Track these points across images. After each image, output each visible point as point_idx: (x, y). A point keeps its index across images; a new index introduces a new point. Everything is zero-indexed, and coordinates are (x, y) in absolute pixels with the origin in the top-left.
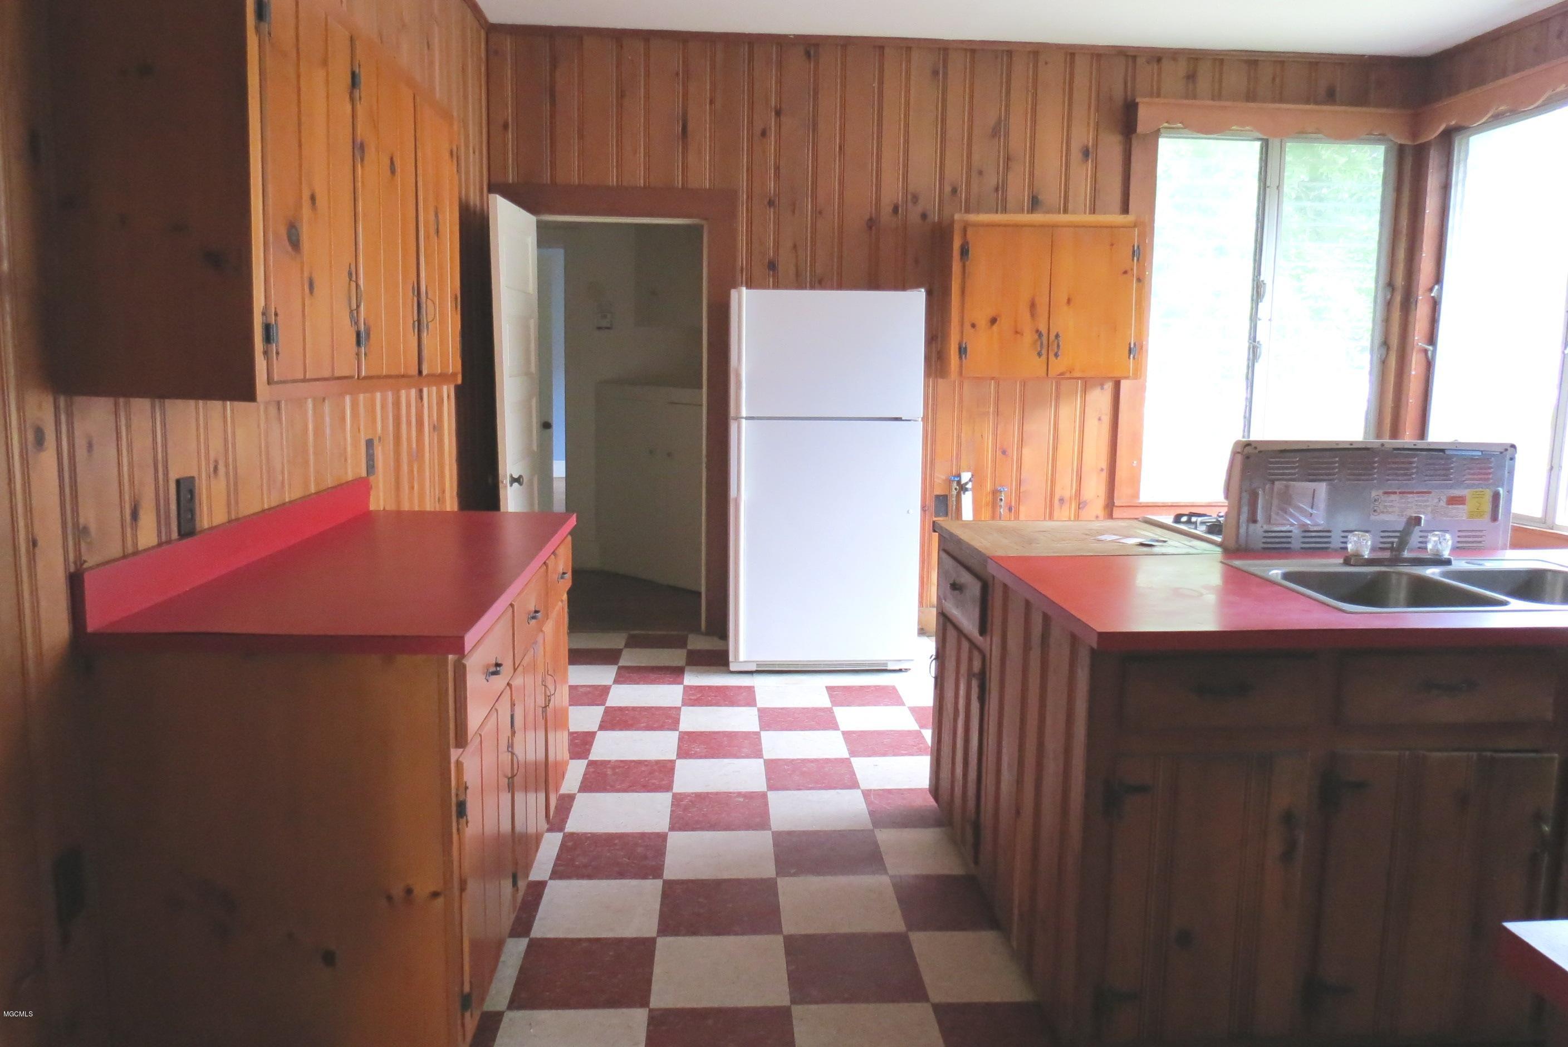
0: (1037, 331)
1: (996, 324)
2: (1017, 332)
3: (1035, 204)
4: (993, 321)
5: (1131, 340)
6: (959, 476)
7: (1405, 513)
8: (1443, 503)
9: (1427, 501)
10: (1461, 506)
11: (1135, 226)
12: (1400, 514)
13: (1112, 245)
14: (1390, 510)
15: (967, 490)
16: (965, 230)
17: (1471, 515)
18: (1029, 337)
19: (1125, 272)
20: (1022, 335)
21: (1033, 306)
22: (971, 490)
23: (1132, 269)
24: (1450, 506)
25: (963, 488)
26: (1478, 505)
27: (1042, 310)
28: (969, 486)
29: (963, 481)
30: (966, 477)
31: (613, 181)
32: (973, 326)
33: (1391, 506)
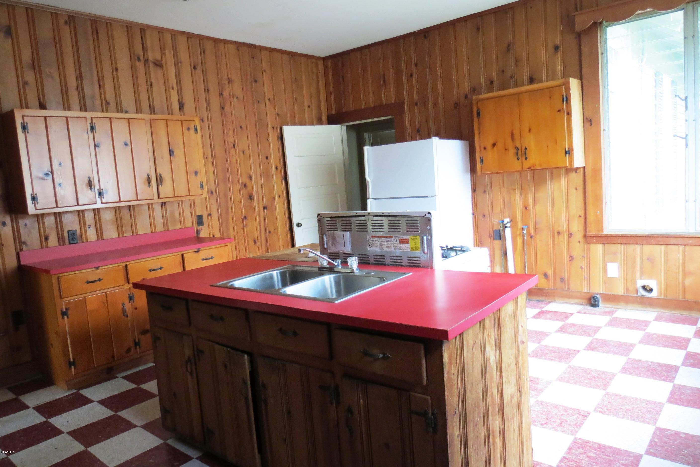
0: (516, 147)
1: (495, 147)
2: (506, 149)
3: (532, 81)
4: (494, 145)
5: (566, 146)
6: (503, 221)
7: (382, 247)
8: (398, 243)
9: (390, 241)
10: (406, 244)
11: (563, 85)
12: (380, 247)
13: (550, 98)
14: (376, 245)
15: (506, 227)
16: (477, 103)
17: (412, 249)
18: (512, 151)
19: (559, 111)
20: (508, 150)
21: (512, 135)
22: (509, 227)
23: (563, 108)
24: (402, 244)
25: (505, 227)
26: (415, 244)
27: (517, 136)
28: (508, 225)
29: (505, 222)
30: (507, 220)
31: (363, 106)
32: (485, 148)
33: (376, 243)
